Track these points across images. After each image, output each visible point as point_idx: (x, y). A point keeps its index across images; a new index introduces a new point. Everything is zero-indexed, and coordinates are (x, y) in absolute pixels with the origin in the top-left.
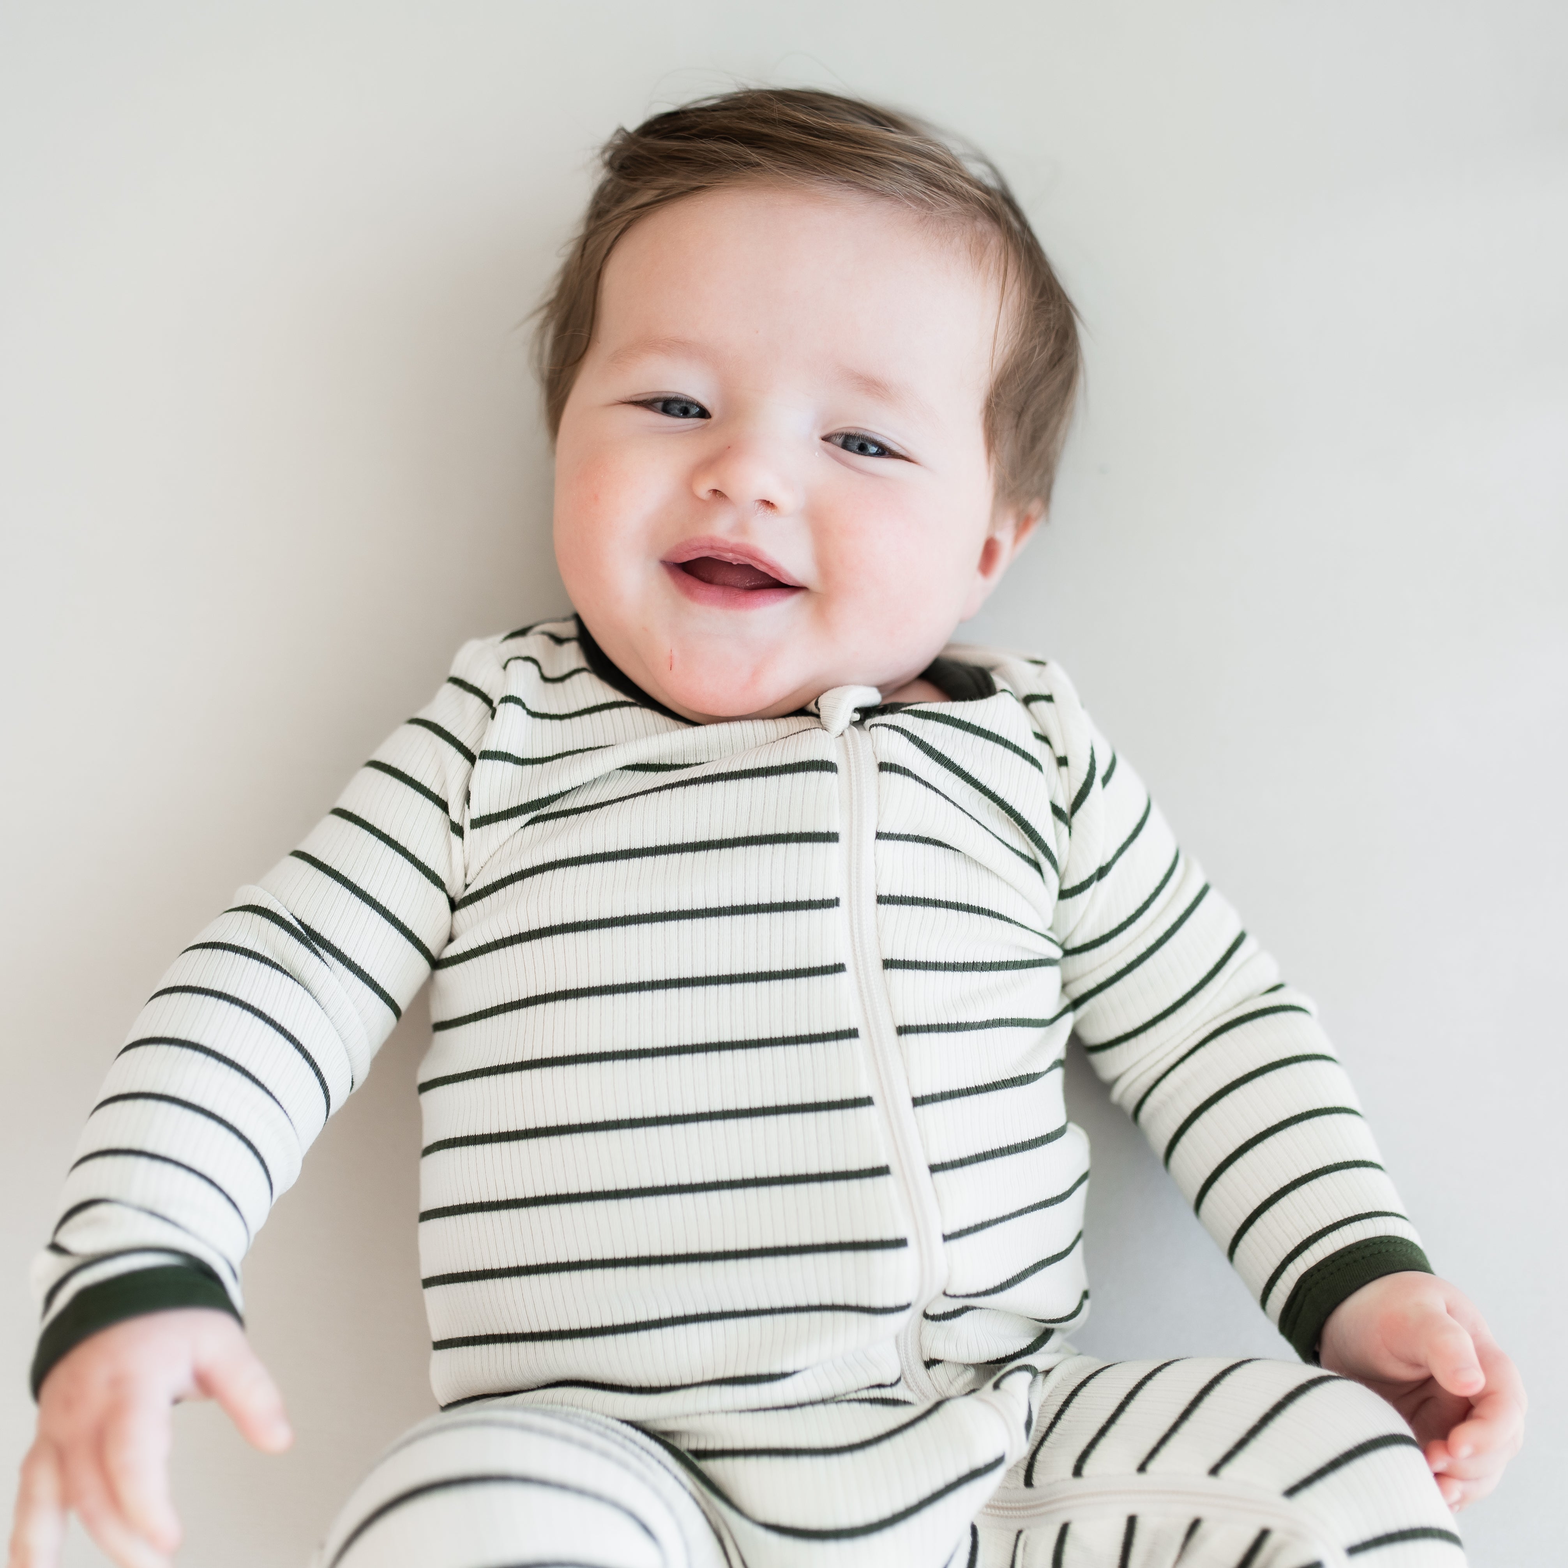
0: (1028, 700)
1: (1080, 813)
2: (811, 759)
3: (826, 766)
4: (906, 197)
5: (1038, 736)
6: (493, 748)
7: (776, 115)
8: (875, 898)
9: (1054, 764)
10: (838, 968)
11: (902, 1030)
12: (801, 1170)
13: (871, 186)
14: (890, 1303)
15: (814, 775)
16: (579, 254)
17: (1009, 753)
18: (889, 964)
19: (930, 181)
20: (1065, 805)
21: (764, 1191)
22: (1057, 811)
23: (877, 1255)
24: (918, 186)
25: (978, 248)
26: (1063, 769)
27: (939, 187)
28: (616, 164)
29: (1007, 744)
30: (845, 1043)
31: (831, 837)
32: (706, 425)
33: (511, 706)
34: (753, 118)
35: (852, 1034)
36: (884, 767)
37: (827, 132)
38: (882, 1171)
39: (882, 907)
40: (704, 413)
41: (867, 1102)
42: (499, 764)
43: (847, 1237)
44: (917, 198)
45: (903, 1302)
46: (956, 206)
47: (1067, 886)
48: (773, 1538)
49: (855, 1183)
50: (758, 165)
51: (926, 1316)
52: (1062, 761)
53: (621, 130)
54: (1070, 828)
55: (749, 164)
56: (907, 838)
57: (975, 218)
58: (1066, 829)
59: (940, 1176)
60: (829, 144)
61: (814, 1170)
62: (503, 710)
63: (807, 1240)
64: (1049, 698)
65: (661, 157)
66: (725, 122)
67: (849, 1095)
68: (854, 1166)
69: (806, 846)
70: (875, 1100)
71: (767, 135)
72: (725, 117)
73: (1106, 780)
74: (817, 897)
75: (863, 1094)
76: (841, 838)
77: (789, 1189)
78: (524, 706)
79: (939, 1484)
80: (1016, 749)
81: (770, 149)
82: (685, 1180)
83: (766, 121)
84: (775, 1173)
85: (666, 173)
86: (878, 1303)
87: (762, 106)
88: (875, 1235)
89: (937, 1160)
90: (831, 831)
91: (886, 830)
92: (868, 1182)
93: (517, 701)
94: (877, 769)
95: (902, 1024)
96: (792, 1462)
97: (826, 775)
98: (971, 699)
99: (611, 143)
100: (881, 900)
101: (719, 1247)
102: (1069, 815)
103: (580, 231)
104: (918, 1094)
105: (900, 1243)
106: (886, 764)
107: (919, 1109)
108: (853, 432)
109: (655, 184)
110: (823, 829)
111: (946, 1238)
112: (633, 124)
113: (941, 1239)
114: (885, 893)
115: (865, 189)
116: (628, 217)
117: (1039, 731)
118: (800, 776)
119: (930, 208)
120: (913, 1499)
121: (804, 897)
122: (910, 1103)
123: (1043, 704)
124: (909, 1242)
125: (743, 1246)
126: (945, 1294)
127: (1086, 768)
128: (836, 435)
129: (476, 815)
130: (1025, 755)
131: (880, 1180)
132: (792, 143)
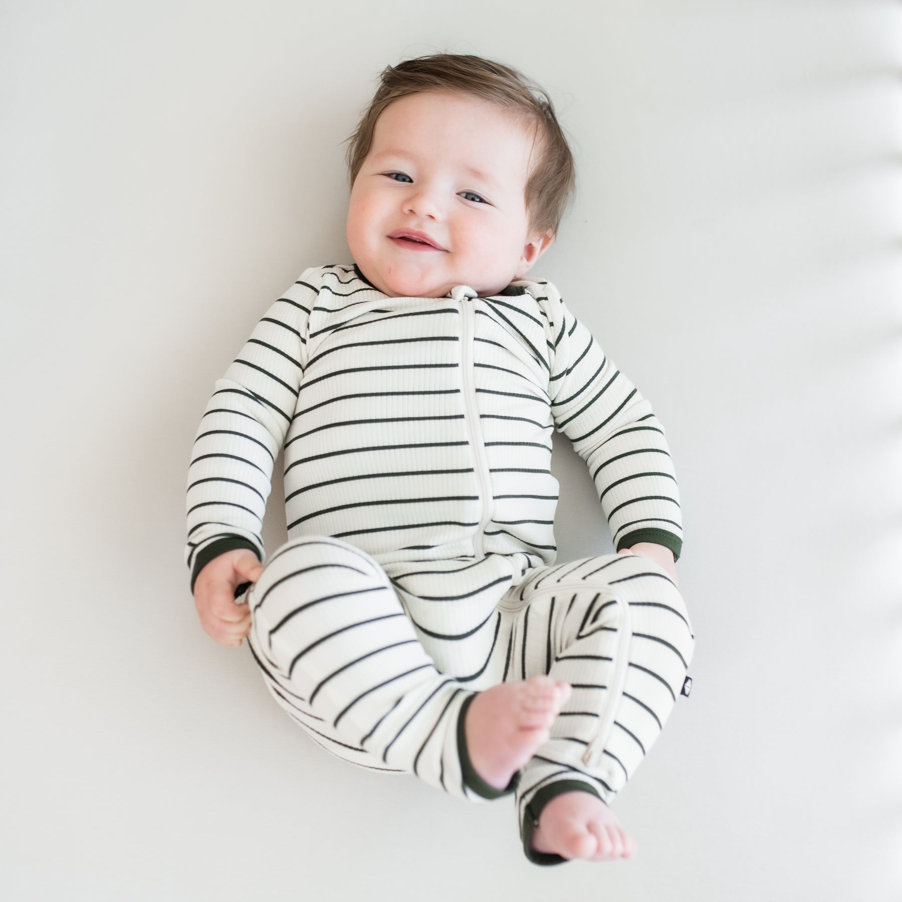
0: (539, 299)
1: (558, 345)
2: (448, 308)
3: (454, 311)
4: (498, 101)
5: (542, 313)
6: (318, 306)
7: (449, 65)
8: (473, 365)
9: (549, 325)
10: (457, 391)
11: (482, 416)
12: (440, 469)
13: (485, 96)
14: (471, 522)
15: (449, 314)
16: (368, 114)
17: (528, 318)
18: (478, 390)
19: (509, 95)
20: (553, 342)
21: (425, 476)
22: (549, 343)
23: (467, 502)
24: (504, 97)
25: (527, 124)
26: (552, 327)
27: (513, 99)
28: (387, 79)
29: (527, 315)
30: (459, 420)
31: (455, 339)
32: (410, 185)
33: (326, 289)
34: (440, 66)
35: (462, 417)
36: (477, 312)
37: (469, 73)
38: (470, 470)
39: (476, 368)
40: (411, 181)
41: (466, 443)
42: (321, 312)
43: (456, 495)
44: (503, 102)
45: (476, 522)
46: (519, 106)
47: (554, 375)
48: (421, 601)
49: (460, 474)
50: (440, 84)
51: (485, 533)
52: (552, 324)
53: (389, 66)
54: (555, 351)
55: (436, 84)
56: (486, 341)
57: (528, 112)
58: (553, 352)
59: (493, 474)
60: (469, 78)
61: (444, 469)
62: (322, 291)
63: (441, 496)
64: (546, 299)
65: (403, 78)
66: (430, 66)
67: (460, 440)
68: (460, 468)
69: (446, 342)
70: (470, 442)
71: (445, 73)
72: (430, 65)
73: (570, 333)
74: (449, 362)
75: (465, 440)
76: (459, 339)
77: (435, 475)
78: (331, 290)
79: (486, 583)
80: (531, 317)
81: (445, 78)
82: (395, 471)
83: (446, 67)
84: (430, 469)
85: (405, 85)
86: (466, 522)
87: (445, 61)
88: (466, 494)
89: (493, 468)
90: (456, 336)
91: (477, 337)
92: (465, 474)
93: (328, 288)
94: (474, 313)
95: (482, 414)
96: (430, 575)
97: (454, 314)
98: (514, 296)
99: (385, 71)
100: (476, 365)
101: (408, 498)
102: (554, 346)
103: (370, 105)
104: (487, 442)
105: (476, 498)
106: (478, 311)
107: (487, 447)
108: (469, 191)
109: (400, 89)
110: (452, 335)
111: (495, 498)
112: (394, 65)
113: (492, 498)
114: (477, 362)
115: (482, 97)
116: (389, 101)
117: (543, 311)
118: (443, 314)
119: (508, 106)
120: (476, 588)
121: (444, 363)
122: (484, 445)
123: (543, 301)
124: (480, 498)
125: (417, 497)
126: (492, 521)
127: (561, 327)
128: (463, 192)
129: (312, 332)
130: (535, 320)
131: (470, 474)
132: (454, 76)
